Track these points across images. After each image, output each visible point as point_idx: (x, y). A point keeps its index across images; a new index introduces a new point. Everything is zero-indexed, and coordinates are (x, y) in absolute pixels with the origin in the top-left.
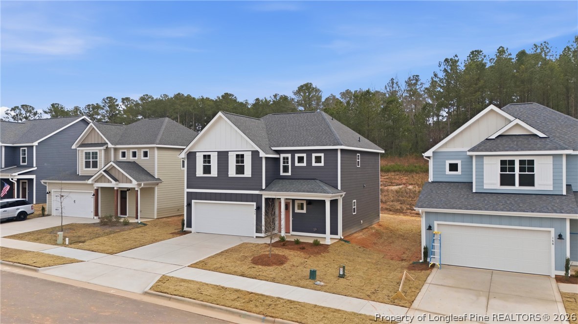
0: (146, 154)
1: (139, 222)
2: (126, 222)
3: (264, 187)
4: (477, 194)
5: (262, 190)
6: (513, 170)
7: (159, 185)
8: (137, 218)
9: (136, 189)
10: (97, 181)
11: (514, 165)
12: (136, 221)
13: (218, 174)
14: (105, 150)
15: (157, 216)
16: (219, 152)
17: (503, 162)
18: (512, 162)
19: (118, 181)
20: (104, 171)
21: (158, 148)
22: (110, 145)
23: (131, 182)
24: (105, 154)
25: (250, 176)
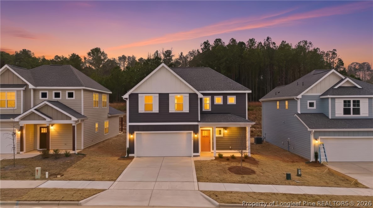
0: (71, 95)
1: (77, 153)
2: (68, 154)
3: (199, 120)
4: (332, 120)
5: (198, 121)
6: (350, 106)
7: (84, 121)
8: (74, 149)
9: (73, 125)
10: (23, 119)
11: (350, 103)
12: (73, 152)
13: (159, 111)
14: (24, 90)
15: (84, 147)
16: (160, 94)
17: (345, 102)
18: (349, 102)
19: (52, 118)
20: (36, 110)
21: (84, 90)
22: (31, 86)
23: (70, 119)
24: (24, 94)
25: (188, 112)
